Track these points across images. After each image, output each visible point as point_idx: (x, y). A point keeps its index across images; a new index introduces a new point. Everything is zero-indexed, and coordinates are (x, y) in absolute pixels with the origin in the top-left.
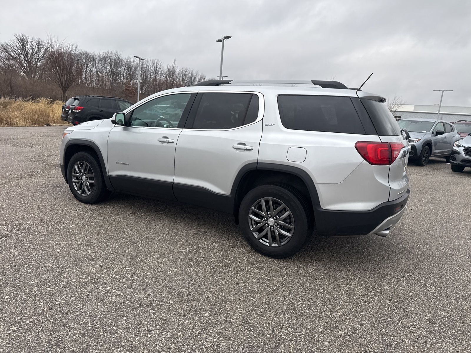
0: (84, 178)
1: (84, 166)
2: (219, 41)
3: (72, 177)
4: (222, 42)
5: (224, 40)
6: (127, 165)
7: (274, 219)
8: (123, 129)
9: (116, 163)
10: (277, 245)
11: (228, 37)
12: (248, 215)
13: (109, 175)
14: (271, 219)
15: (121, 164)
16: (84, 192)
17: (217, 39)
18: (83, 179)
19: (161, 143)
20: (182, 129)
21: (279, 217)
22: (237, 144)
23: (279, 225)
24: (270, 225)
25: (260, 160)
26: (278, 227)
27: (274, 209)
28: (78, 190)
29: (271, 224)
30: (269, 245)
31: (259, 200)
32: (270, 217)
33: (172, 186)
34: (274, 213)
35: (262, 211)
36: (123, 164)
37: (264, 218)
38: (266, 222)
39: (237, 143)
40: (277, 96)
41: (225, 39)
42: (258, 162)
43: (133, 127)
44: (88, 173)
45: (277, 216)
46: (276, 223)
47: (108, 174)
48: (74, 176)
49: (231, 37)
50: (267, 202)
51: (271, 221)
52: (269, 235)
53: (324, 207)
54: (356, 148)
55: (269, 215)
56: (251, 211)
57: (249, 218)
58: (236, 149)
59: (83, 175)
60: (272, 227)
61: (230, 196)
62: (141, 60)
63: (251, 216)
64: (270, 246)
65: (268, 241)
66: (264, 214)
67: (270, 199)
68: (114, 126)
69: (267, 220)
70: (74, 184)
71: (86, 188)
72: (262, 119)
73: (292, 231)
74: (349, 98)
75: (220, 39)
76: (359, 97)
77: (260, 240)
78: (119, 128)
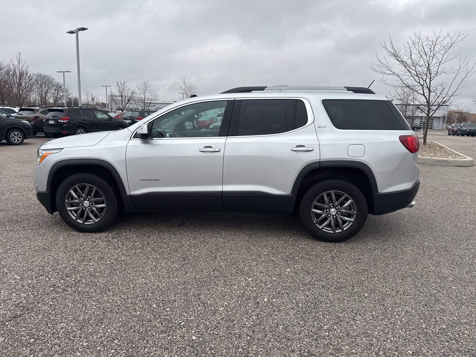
0: (86, 203)
1: (87, 189)
2: (72, 32)
3: (67, 205)
4: (75, 34)
5: (77, 32)
6: (158, 181)
7: (336, 209)
8: (141, 142)
9: (141, 180)
10: (340, 231)
11: (83, 29)
12: (311, 209)
13: (130, 195)
14: (332, 210)
15: (148, 180)
17: (69, 30)
18: (84, 205)
19: (202, 154)
20: (226, 137)
24: (332, 215)
25: (322, 159)
28: (77, 219)
29: (334, 214)
31: (322, 194)
33: (221, 195)
36: (151, 180)
37: (325, 209)
39: (296, 145)
40: (321, 101)
41: (79, 31)
42: (321, 161)
43: (154, 139)
44: (95, 196)
45: (338, 206)
47: (128, 193)
48: (68, 204)
49: (87, 29)
50: (329, 195)
51: (333, 210)
53: (381, 191)
55: (332, 206)
56: (313, 205)
57: (311, 212)
58: (295, 152)
59: (84, 200)
60: (335, 216)
61: (291, 195)
64: (335, 233)
65: (330, 229)
68: (130, 140)
70: (69, 212)
71: (91, 214)
73: (355, 216)
74: (383, 101)
75: (72, 30)
76: (390, 100)
78: (138, 142)
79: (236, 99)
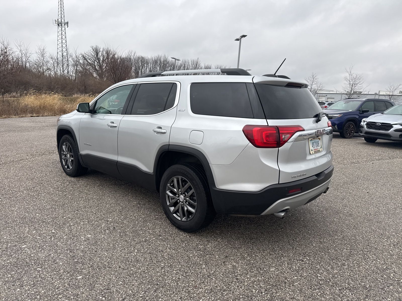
2: (237, 40)
5: (241, 38)
6: (90, 146)
9: (84, 144)
11: (244, 36)
16: (68, 167)
17: (235, 39)
21: (187, 194)
22: (156, 128)
23: (188, 202)
26: (186, 204)
27: (183, 186)
30: (180, 220)
32: (181, 194)
34: (183, 189)
35: (175, 188)
38: (178, 198)
41: (242, 38)
46: (185, 199)
47: (80, 153)
49: (246, 36)
52: (180, 210)
54: (243, 131)
62: (177, 61)
63: (168, 192)
66: (175, 190)
67: (180, 177)
69: (179, 197)
72: (177, 105)
75: (238, 38)
77: (174, 215)
79: (138, 83)
